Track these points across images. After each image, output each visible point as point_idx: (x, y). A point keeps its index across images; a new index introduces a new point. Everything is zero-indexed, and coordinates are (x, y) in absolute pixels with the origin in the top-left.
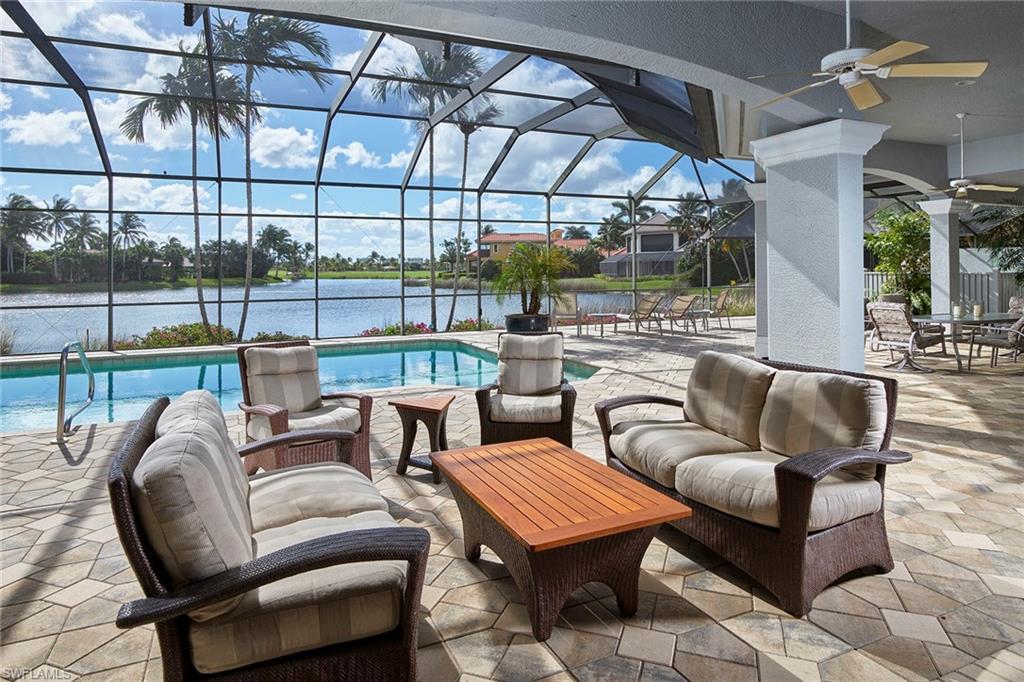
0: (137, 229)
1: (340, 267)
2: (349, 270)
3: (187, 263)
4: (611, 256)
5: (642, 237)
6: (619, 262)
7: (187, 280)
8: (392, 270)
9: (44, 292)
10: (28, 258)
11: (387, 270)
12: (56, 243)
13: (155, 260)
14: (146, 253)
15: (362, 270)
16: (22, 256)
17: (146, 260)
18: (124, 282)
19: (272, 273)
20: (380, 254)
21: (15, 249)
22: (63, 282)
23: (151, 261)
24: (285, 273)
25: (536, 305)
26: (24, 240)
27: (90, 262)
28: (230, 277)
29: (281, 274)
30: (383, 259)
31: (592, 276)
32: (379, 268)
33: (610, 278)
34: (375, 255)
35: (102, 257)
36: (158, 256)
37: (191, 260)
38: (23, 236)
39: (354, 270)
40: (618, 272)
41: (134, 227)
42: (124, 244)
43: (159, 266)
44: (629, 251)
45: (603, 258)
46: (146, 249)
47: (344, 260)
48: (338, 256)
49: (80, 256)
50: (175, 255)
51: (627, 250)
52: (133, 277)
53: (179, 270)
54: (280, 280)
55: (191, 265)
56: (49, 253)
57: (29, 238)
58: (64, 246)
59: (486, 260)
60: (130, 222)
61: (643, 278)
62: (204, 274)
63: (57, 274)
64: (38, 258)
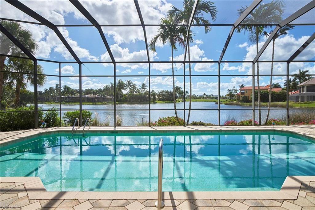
1: (195, 98)
2: (197, 99)
3: (156, 97)
4: (292, 94)
5: (307, 86)
6: (297, 96)
7: (157, 101)
8: (209, 99)
9: (126, 104)
10: (123, 95)
11: (208, 99)
12: (128, 92)
15: (200, 99)
16: (122, 95)
18: (143, 102)
19: (177, 100)
20: (206, 94)
21: (120, 93)
22: (130, 102)
24: (180, 100)
26: (122, 91)
27: (135, 96)
28: (167, 101)
30: (207, 96)
31: (284, 101)
32: (206, 98)
33: (293, 102)
34: (205, 94)
35: (137, 95)
37: (157, 96)
38: (121, 90)
39: (198, 99)
40: (297, 100)
42: (143, 91)
45: (289, 95)
47: (196, 96)
48: (194, 94)
49: (133, 95)
50: (154, 95)
51: (299, 92)
52: (144, 100)
53: (155, 99)
54: (179, 102)
55: (158, 97)
56: (127, 94)
57: (123, 90)
58: (130, 92)
59: (243, 95)
60: (144, 86)
61: (309, 102)
62: (160, 100)
63: (128, 100)
64: (125, 96)
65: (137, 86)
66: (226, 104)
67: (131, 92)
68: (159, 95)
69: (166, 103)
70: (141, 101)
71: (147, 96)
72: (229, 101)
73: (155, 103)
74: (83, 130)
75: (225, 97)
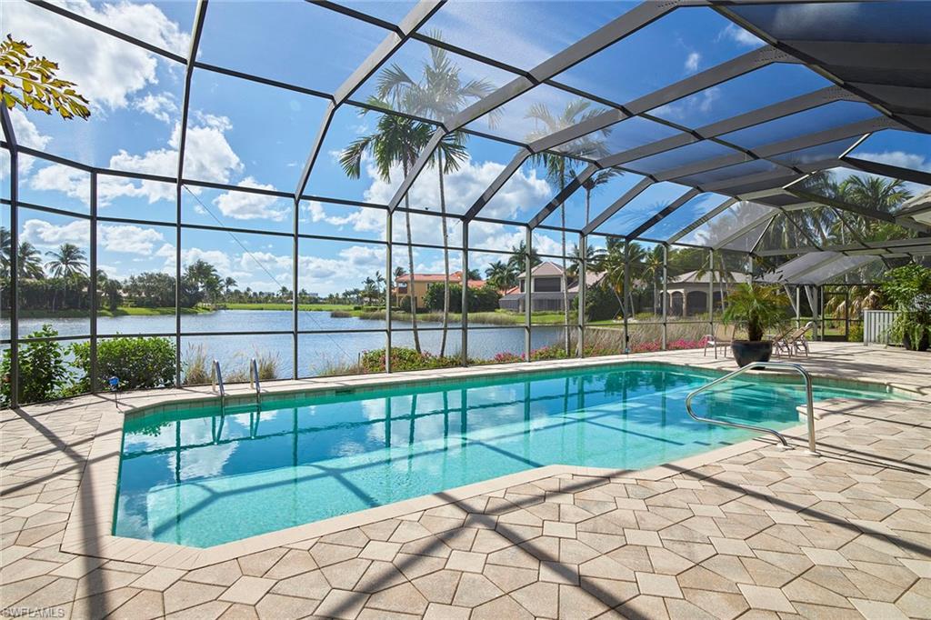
0: (78, 261)
1: (253, 300)
2: (259, 302)
3: (123, 294)
4: (507, 294)
5: (535, 280)
6: (515, 300)
7: (126, 309)
28: (164, 306)
31: (493, 311)
33: (509, 313)
34: (285, 290)
35: (42, 286)
37: (126, 290)
41: (75, 259)
44: (522, 290)
45: (500, 296)
47: (255, 294)
48: (248, 289)
50: (113, 287)
51: (519, 290)
52: (73, 305)
53: (116, 299)
54: (208, 310)
55: (127, 295)
59: (404, 295)
60: (69, 253)
61: (541, 312)
62: (139, 303)
65: (39, 253)
66: (363, 318)
68: (132, 289)
69: (163, 314)
71: (85, 290)
72: (368, 310)
73: (117, 314)
74: (258, 392)
75: (344, 299)
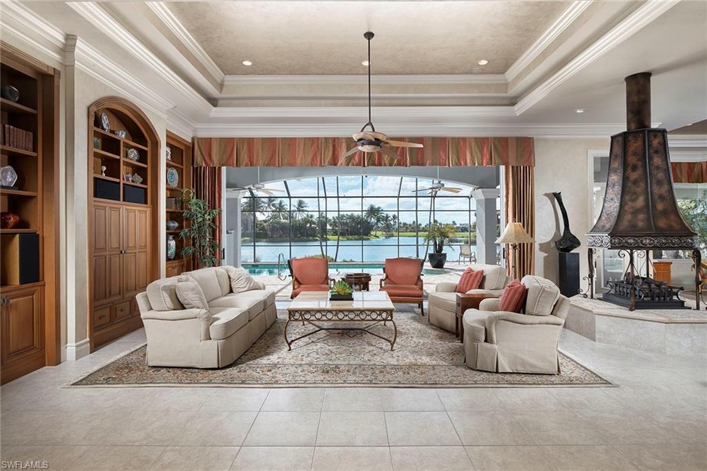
3: (328, 227)
7: (328, 237)
10: (257, 224)
12: (268, 216)
13: (313, 226)
14: (308, 222)
17: (308, 225)
19: (373, 233)
21: (251, 219)
22: (272, 237)
23: (310, 226)
24: (381, 233)
25: (441, 249)
26: (255, 215)
27: (283, 227)
28: (351, 235)
29: (379, 233)
35: (288, 223)
36: (314, 223)
37: (330, 225)
38: (255, 212)
42: (299, 217)
43: (315, 228)
46: (308, 220)
49: (278, 223)
50: (323, 223)
53: (324, 231)
54: (378, 237)
55: (331, 228)
56: (265, 221)
57: (258, 214)
58: (272, 218)
62: (336, 233)
63: (269, 233)
64: (261, 224)
67: (274, 217)
68: (334, 224)
70: (295, 236)
73: (324, 240)
